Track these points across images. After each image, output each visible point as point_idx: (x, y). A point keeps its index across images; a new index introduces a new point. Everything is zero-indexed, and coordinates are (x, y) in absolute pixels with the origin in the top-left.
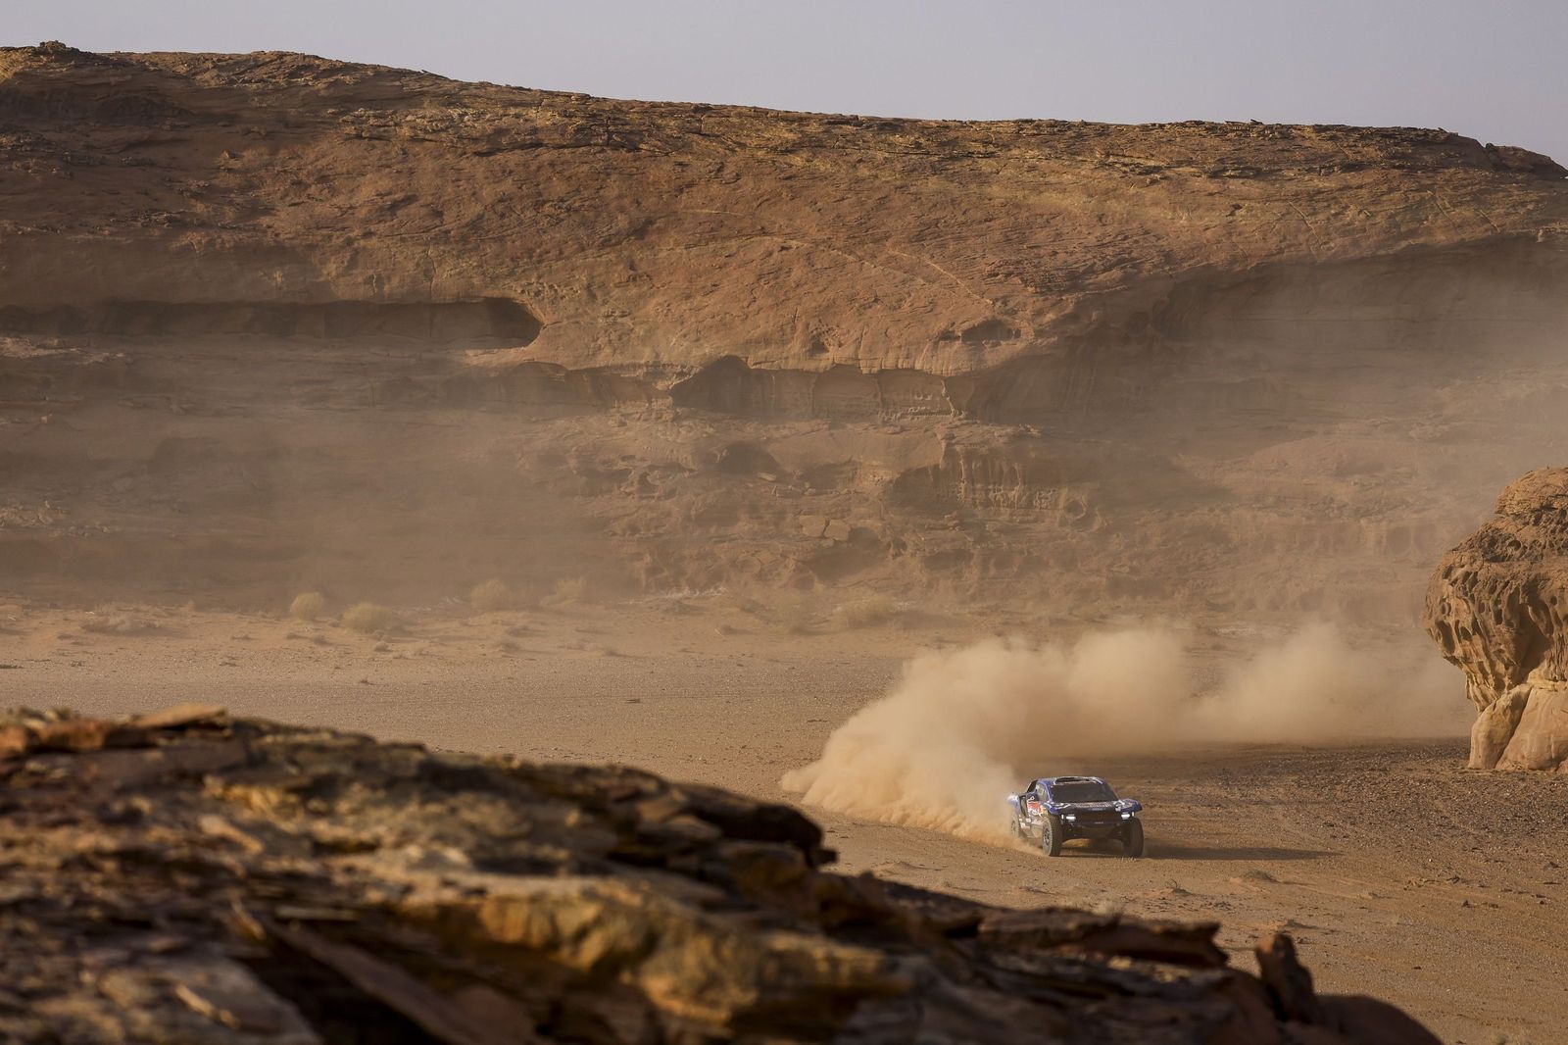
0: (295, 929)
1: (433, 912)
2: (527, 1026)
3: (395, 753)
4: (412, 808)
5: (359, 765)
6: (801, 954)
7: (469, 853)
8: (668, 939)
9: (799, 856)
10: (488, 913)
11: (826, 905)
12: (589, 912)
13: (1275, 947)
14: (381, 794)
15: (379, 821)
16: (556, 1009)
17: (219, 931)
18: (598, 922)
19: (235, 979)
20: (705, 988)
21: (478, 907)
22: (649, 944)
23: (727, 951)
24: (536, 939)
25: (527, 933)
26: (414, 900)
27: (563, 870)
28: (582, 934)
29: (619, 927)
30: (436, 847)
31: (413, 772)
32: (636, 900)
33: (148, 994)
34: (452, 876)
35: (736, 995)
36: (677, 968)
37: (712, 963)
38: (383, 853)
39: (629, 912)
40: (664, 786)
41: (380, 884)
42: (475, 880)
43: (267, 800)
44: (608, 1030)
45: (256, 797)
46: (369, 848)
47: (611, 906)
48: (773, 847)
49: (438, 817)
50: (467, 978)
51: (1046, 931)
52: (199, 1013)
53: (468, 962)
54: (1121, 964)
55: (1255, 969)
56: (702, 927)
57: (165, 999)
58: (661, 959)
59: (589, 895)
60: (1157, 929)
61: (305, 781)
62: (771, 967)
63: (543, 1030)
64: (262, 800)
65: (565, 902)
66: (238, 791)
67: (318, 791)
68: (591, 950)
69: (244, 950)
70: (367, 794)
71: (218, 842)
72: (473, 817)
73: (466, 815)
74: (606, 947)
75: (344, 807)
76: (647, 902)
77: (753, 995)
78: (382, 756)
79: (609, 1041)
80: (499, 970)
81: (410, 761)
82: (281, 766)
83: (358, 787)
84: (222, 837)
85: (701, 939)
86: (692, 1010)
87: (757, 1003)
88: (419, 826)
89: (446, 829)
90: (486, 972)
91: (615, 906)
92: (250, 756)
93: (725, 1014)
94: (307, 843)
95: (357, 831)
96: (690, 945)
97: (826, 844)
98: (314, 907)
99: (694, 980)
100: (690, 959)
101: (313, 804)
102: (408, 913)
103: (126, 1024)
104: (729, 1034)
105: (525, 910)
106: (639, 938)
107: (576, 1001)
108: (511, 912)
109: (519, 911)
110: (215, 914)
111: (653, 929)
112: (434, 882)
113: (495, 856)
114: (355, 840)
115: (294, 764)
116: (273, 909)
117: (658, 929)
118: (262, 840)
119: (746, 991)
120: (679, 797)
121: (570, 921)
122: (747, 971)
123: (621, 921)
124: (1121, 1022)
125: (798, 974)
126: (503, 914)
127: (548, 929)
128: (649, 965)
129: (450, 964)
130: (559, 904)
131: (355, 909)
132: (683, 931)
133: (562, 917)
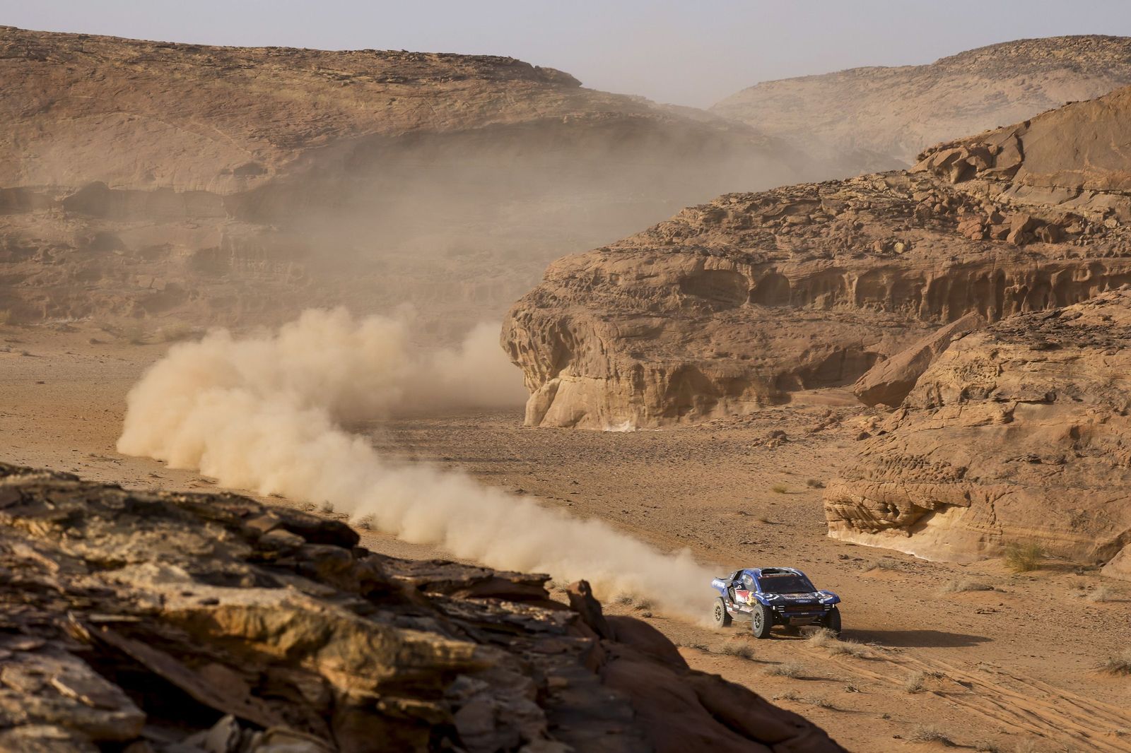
0: (105, 629)
1: (185, 615)
2: (246, 689)
3: (108, 492)
4: (137, 535)
5: (89, 502)
6: (425, 643)
7: (186, 568)
8: (338, 634)
9: (349, 554)
10: (219, 616)
12: (287, 617)
13: (580, 589)
14: (112, 524)
15: (118, 544)
16: (264, 677)
17: (60, 634)
18: (292, 623)
19: (80, 670)
20: (361, 667)
21: (214, 612)
22: (326, 637)
23: (377, 644)
24: (251, 634)
25: (246, 630)
26: (172, 606)
28: (282, 630)
29: (307, 625)
30: (165, 564)
31: (122, 506)
32: (317, 609)
33: (32, 683)
34: (185, 588)
35: (383, 671)
36: (342, 654)
37: (367, 650)
38: (128, 568)
39: (313, 618)
40: (263, 510)
41: (143, 595)
42: (206, 592)
43: (42, 528)
44: (299, 692)
45: (34, 526)
46: (119, 565)
47: (301, 613)
48: (336, 548)
49: (157, 542)
50: (208, 659)
51: (450, 582)
52: (67, 696)
53: (206, 648)
54: (507, 606)
56: (361, 628)
57: (44, 689)
58: (333, 647)
59: (286, 605)
60: (516, 579)
61: (64, 516)
62: (405, 653)
63: (255, 692)
64: (38, 528)
65: (272, 610)
66: (21, 521)
67: (73, 521)
68: (288, 640)
69: (77, 647)
70: (103, 524)
71: (28, 563)
72: (178, 542)
73: (175, 541)
74: (298, 638)
75: (91, 533)
76: (323, 610)
77: (392, 671)
78: (101, 494)
79: (299, 700)
80: (226, 653)
81: (117, 497)
82: (42, 503)
83: (96, 518)
84: (30, 559)
85: (360, 635)
86: (353, 679)
87: (396, 675)
88: (147, 549)
89: (166, 552)
90: (219, 655)
91: (303, 613)
92: (23, 497)
93: (373, 683)
94: (82, 563)
95: (109, 551)
96: (353, 639)
97: (361, 544)
98: (108, 613)
99: (354, 661)
100: (352, 648)
101: (70, 531)
102: (167, 615)
103: (26, 706)
104: (376, 695)
105: (245, 614)
106: (319, 633)
107: (276, 673)
108: (236, 616)
109: (240, 616)
110: (56, 621)
111: (328, 627)
112: (177, 593)
113: (202, 570)
114: (109, 559)
115: (50, 501)
116: (86, 616)
117: (332, 628)
118: (56, 561)
119: (388, 668)
120: (273, 516)
121: (274, 622)
122: (389, 656)
123: (308, 622)
124: (534, 652)
125: (422, 657)
126: (230, 617)
127: (259, 627)
128: (325, 651)
129: (196, 649)
130: (266, 610)
131: (136, 615)
132: (348, 630)
133: (267, 621)
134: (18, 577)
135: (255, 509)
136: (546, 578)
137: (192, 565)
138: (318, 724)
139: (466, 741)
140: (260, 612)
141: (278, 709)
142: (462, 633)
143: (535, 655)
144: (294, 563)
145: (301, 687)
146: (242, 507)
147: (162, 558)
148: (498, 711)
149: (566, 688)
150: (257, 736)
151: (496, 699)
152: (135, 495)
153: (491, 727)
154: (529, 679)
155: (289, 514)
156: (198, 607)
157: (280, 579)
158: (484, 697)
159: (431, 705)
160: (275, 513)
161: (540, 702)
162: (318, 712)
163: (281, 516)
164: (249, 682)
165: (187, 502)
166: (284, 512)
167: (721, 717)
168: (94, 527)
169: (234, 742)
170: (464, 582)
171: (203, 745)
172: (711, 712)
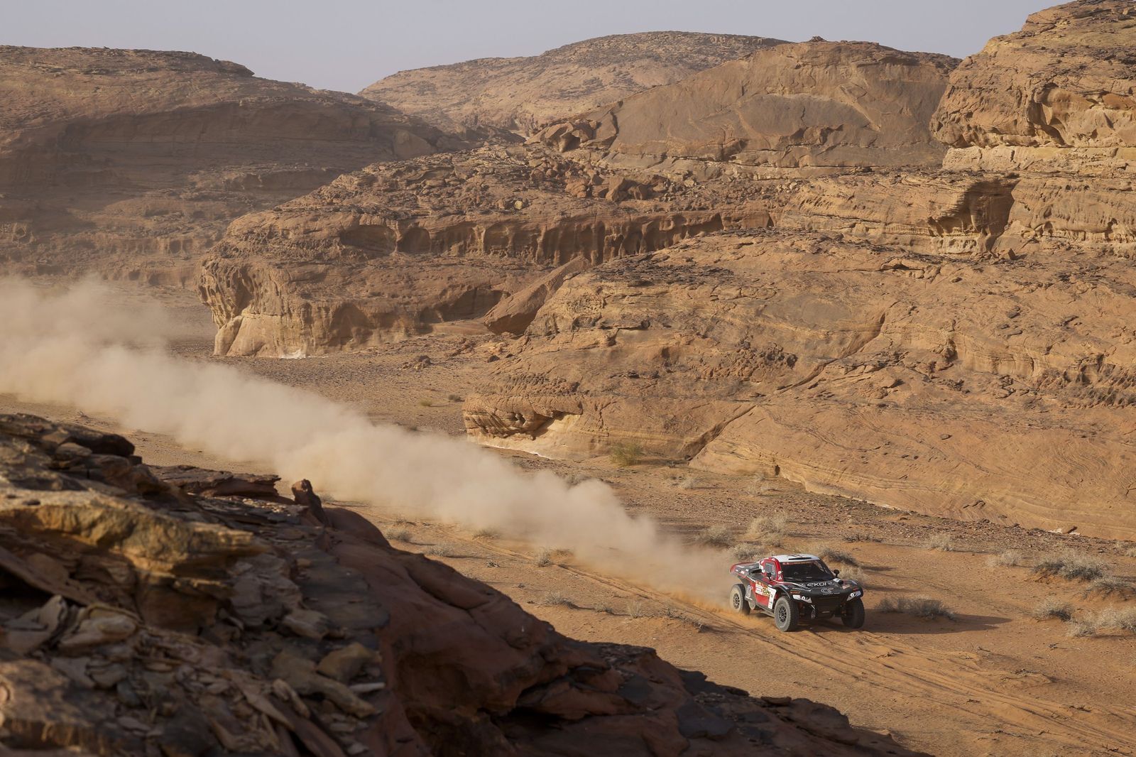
1: (12, 514)
2: (65, 574)
6: (211, 533)
7: (6, 476)
8: (140, 527)
9: (128, 461)
10: (41, 514)
12: (97, 514)
13: (303, 487)
16: (79, 564)
18: (102, 518)
20: (159, 554)
21: (37, 510)
22: (130, 530)
23: (172, 534)
24: (67, 528)
25: (63, 525)
28: (93, 525)
29: (114, 520)
32: (121, 507)
34: (9, 492)
35: (178, 556)
36: (144, 543)
37: (164, 539)
39: (119, 514)
40: (55, 427)
42: (26, 495)
44: (109, 575)
47: (108, 511)
50: (33, 549)
53: (32, 541)
54: (249, 502)
55: (293, 498)
56: (159, 521)
58: (135, 537)
59: (96, 504)
60: (252, 480)
62: (195, 541)
63: (72, 576)
65: (85, 508)
68: (98, 533)
74: (105, 531)
76: (126, 507)
77: (185, 556)
79: (109, 581)
80: (48, 545)
85: (158, 527)
86: (153, 563)
87: (187, 559)
90: (42, 546)
91: (110, 510)
93: (170, 566)
96: (152, 531)
97: (136, 453)
99: (153, 548)
100: (152, 538)
104: (173, 576)
105: (62, 512)
106: (124, 526)
107: (90, 559)
108: (54, 514)
109: (58, 513)
111: (131, 521)
112: (3, 496)
113: (19, 477)
117: (134, 522)
119: (182, 554)
120: (63, 432)
121: (86, 519)
122: (182, 544)
123: (114, 518)
124: (277, 539)
125: (209, 544)
126: (49, 514)
127: (74, 523)
128: (129, 541)
129: (23, 542)
130: (79, 508)
132: (148, 523)
133: (81, 518)
135: (48, 427)
136: (276, 478)
137: (10, 473)
138: (126, 601)
139: (240, 612)
140: (74, 510)
141: (92, 589)
143: (279, 541)
144: (85, 470)
145: (111, 570)
146: (37, 424)
148: (263, 587)
149: (310, 567)
150: (82, 611)
151: (259, 577)
153: (259, 600)
154: (283, 561)
155: (76, 429)
156: (23, 507)
157: (83, 483)
158: (250, 576)
159: (218, 583)
160: (65, 429)
161: (292, 578)
162: (125, 591)
163: (70, 432)
164: (66, 567)
166: (71, 429)
167: (427, 588)
169: (63, 617)
170: (210, 483)
171: (37, 620)
172: (419, 585)
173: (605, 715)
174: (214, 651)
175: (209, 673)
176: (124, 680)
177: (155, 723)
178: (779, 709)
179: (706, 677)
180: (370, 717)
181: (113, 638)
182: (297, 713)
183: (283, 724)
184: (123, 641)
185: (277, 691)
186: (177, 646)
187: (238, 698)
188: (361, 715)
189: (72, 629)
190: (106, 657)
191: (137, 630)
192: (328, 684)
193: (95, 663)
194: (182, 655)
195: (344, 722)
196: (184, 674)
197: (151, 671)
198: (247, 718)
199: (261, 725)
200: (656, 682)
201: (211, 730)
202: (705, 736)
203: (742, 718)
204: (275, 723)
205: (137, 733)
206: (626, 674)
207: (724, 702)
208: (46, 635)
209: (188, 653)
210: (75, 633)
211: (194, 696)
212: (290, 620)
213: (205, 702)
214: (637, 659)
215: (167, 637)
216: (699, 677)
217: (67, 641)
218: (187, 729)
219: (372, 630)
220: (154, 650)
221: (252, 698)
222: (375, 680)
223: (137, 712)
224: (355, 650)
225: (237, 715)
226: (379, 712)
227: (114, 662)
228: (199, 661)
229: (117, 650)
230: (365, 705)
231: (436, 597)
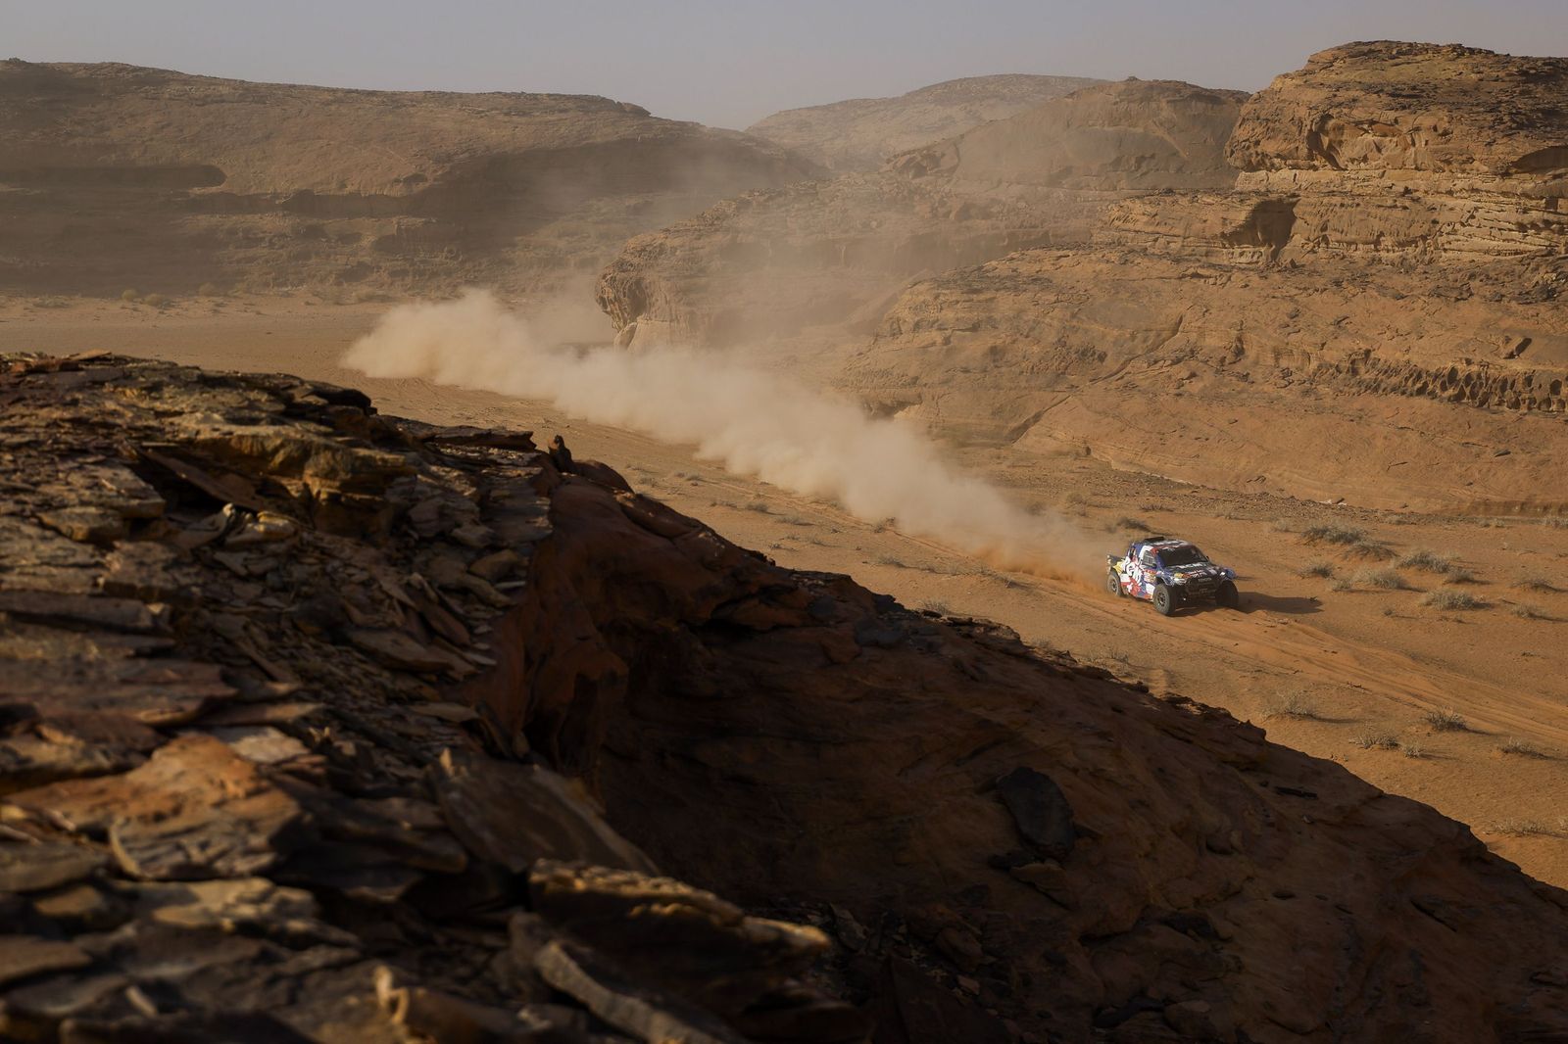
0: (150, 450)
2: (252, 490)
3: (187, 371)
4: (197, 396)
5: (171, 377)
6: (370, 457)
7: (223, 415)
8: (313, 452)
9: (361, 411)
10: (234, 442)
11: (372, 431)
12: (278, 442)
13: (556, 442)
14: (183, 389)
15: (183, 402)
17: (117, 454)
18: (282, 446)
19: (126, 475)
20: (328, 474)
21: (230, 439)
22: (305, 455)
23: (338, 457)
24: (255, 454)
25: (252, 451)
26: (201, 437)
27: (263, 422)
28: (276, 450)
29: (291, 448)
30: (209, 412)
31: (195, 379)
32: (298, 434)
33: (88, 482)
34: (217, 426)
35: (344, 476)
36: (316, 466)
37: (332, 462)
38: (184, 416)
39: (295, 441)
40: (302, 382)
41: (185, 430)
42: (227, 428)
43: (133, 393)
44: (288, 492)
45: (128, 392)
46: (180, 414)
47: (288, 437)
48: (350, 408)
49: (208, 400)
50: (225, 471)
51: (460, 437)
52: (111, 490)
53: (226, 464)
54: (495, 451)
55: (548, 451)
56: (328, 447)
57: (96, 485)
58: (311, 461)
59: (277, 433)
60: (507, 435)
61: (149, 385)
62: (358, 463)
63: (259, 492)
64: (131, 394)
65: (268, 437)
66: (120, 389)
67: (154, 389)
68: (279, 458)
69: (129, 462)
70: (176, 389)
71: (113, 413)
72: (223, 399)
73: (220, 398)
74: (287, 456)
75: (167, 395)
76: (302, 436)
77: (349, 476)
78: (181, 372)
79: (287, 497)
80: (238, 466)
81: (192, 374)
82: (136, 378)
83: (172, 386)
84: (115, 410)
85: (327, 452)
86: (324, 482)
87: (352, 478)
88: (200, 404)
89: (212, 405)
90: (234, 467)
92: (124, 373)
93: (337, 484)
94: (152, 412)
95: (173, 406)
96: (322, 455)
97: (372, 405)
98: (157, 441)
99: (323, 469)
100: (322, 461)
101: (153, 395)
102: (198, 443)
103: (79, 496)
104: (340, 492)
105: (250, 441)
106: (301, 452)
107: (272, 479)
108: (244, 442)
109: (247, 442)
110: (115, 446)
111: (305, 448)
112: (208, 429)
113: (234, 416)
114: (173, 410)
115: (143, 377)
116: (140, 443)
117: (308, 448)
118: (133, 411)
119: (347, 474)
120: (309, 387)
121: (270, 445)
122: (347, 466)
123: (292, 445)
125: (369, 466)
126: (241, 443)
127: (261, 449)
128: (306, 465)
129: (218, 464)
130: (264, 437)
131: (175, 442)
132: (319, 448)
133: (266, 444)
134: (96, 419)
135: (297, 383)
136: (531, 434)
137: (228, 412)
138: (302, 512)
139: (417, 526)
140: (260, 439)
142: (439, 462)
145: (289, 488)
146: (287, 381)
147: (209, 409)
148: (443, 507)
149: (510, 497)
150: (248, 516)
152: (205, 373)
153: (436, 517)
154: (474, 489)
155: (321, 385)
156: (221, 436)
157: (288, 421)
158: (437, 499)
159: (377, 498)
160: (310, 385)
161: (479, 504)
162: (301, 505)
163: (315, 387)
164: (255, 486)
165: (242, 376)
166: (317, 385)
167: (637, 521)
168: (167, 392)
169: (232, 520)
170: (469, 437)
171: (213, 524)
172: (629, 518)
173: (791, 626)
174: (372, 552)
175: (355, 567)
176: (275, 570)
177: (293, 602)
178: (962, 628)
179: (894, 599)
180: (506, 608)
181: (271, 536)
182: (429, 600)
183: (410, 607)
184: (282, 541)
185: (413, 582)
186: (332, 546)
187: (375, 586)
188: (498, 605)
189: (237, 530)
190: (262, 552)
191: (296, 533)
192: (474, 581)
193: (253, 556)
194: (336, 553)
195: (485, 611)
196: (333, 567)
197: (302, 563)
198: (381, 602)
199: (391, 607)
200: (842, 601)
201: (343, 609)
202: (876, 644)
203: (916, 632)
204: (404, 606)
205: (274, 609)
206: (817, 595)
207: (907, 619)
208: (216, 534)
209: (342, 551)
210: (240, 533)
211: (337, 584)
212: (457, 532)
213: (345, 589)
214: (831, 584)
215: (328, 540)
216: (889, 599)
217: (231, 539)
218: (319, 607)
219: (534, 542)
220: (311, 549)
221: (386, 586)
222: (520, 579)
223: (281, 594)
224: (506, 556)
225: (373, 600)
226: (514, 603)
227: (268, 556)
228: (349, 559)
229: (273, 547)
230: (503, 598)
231: (643, 527)
